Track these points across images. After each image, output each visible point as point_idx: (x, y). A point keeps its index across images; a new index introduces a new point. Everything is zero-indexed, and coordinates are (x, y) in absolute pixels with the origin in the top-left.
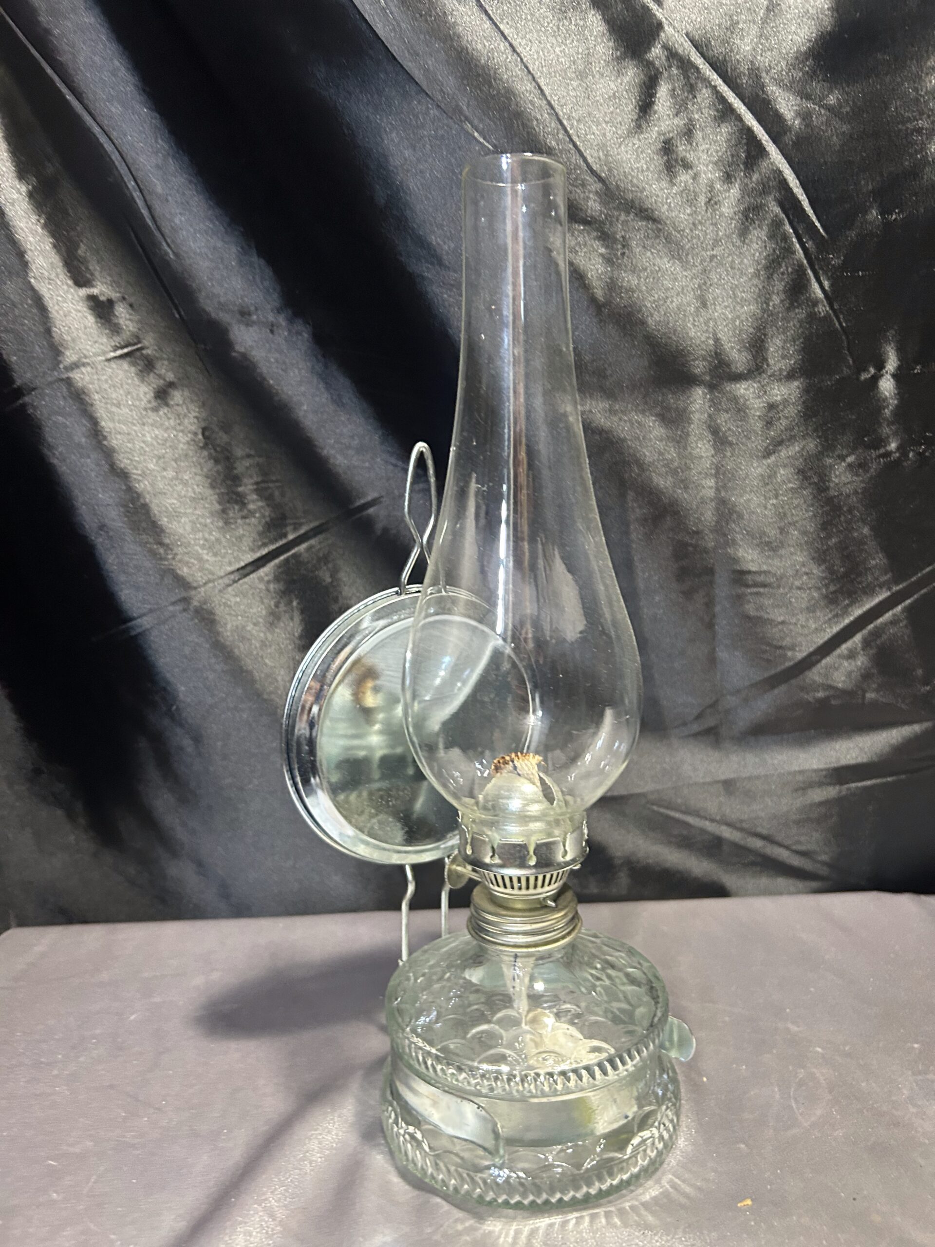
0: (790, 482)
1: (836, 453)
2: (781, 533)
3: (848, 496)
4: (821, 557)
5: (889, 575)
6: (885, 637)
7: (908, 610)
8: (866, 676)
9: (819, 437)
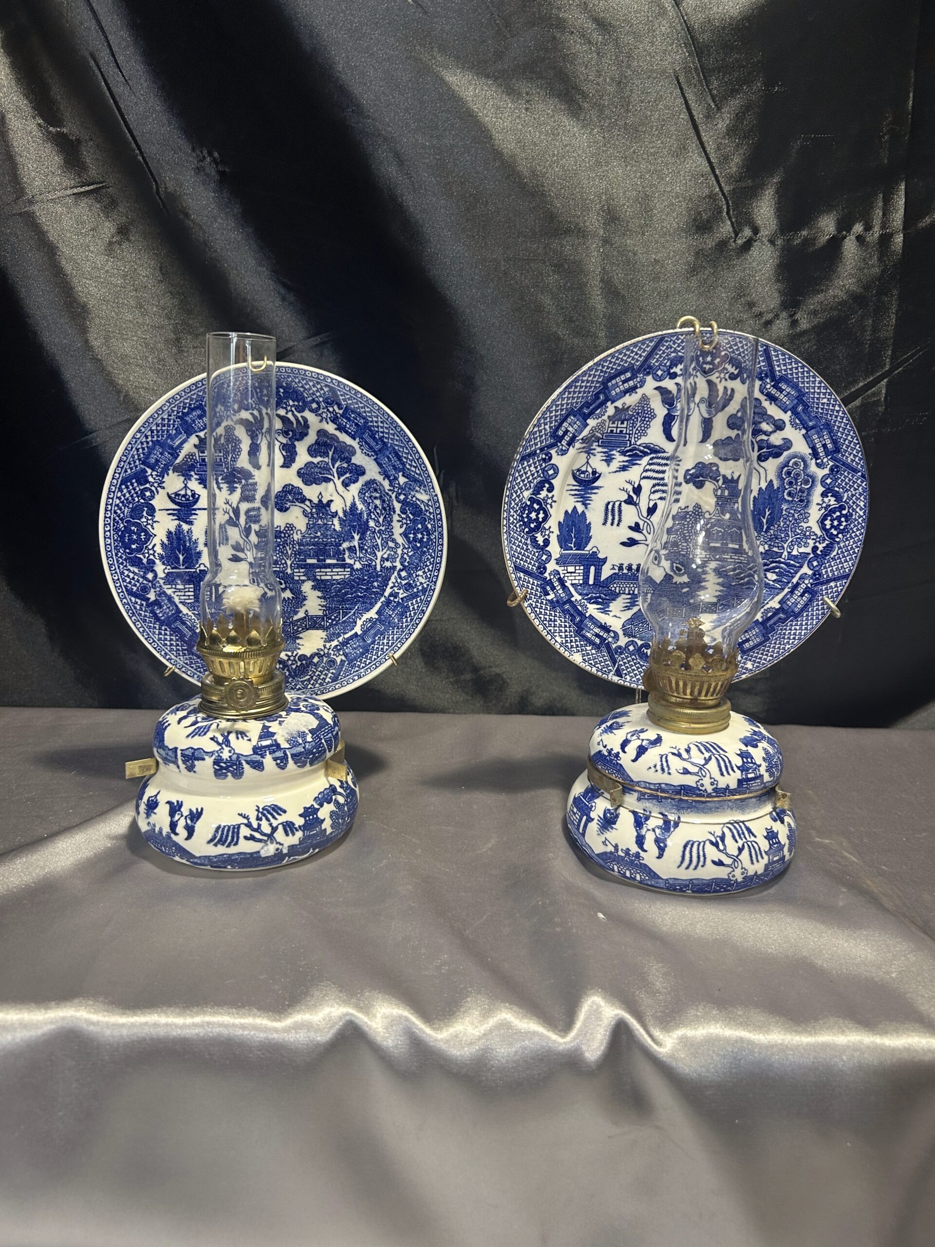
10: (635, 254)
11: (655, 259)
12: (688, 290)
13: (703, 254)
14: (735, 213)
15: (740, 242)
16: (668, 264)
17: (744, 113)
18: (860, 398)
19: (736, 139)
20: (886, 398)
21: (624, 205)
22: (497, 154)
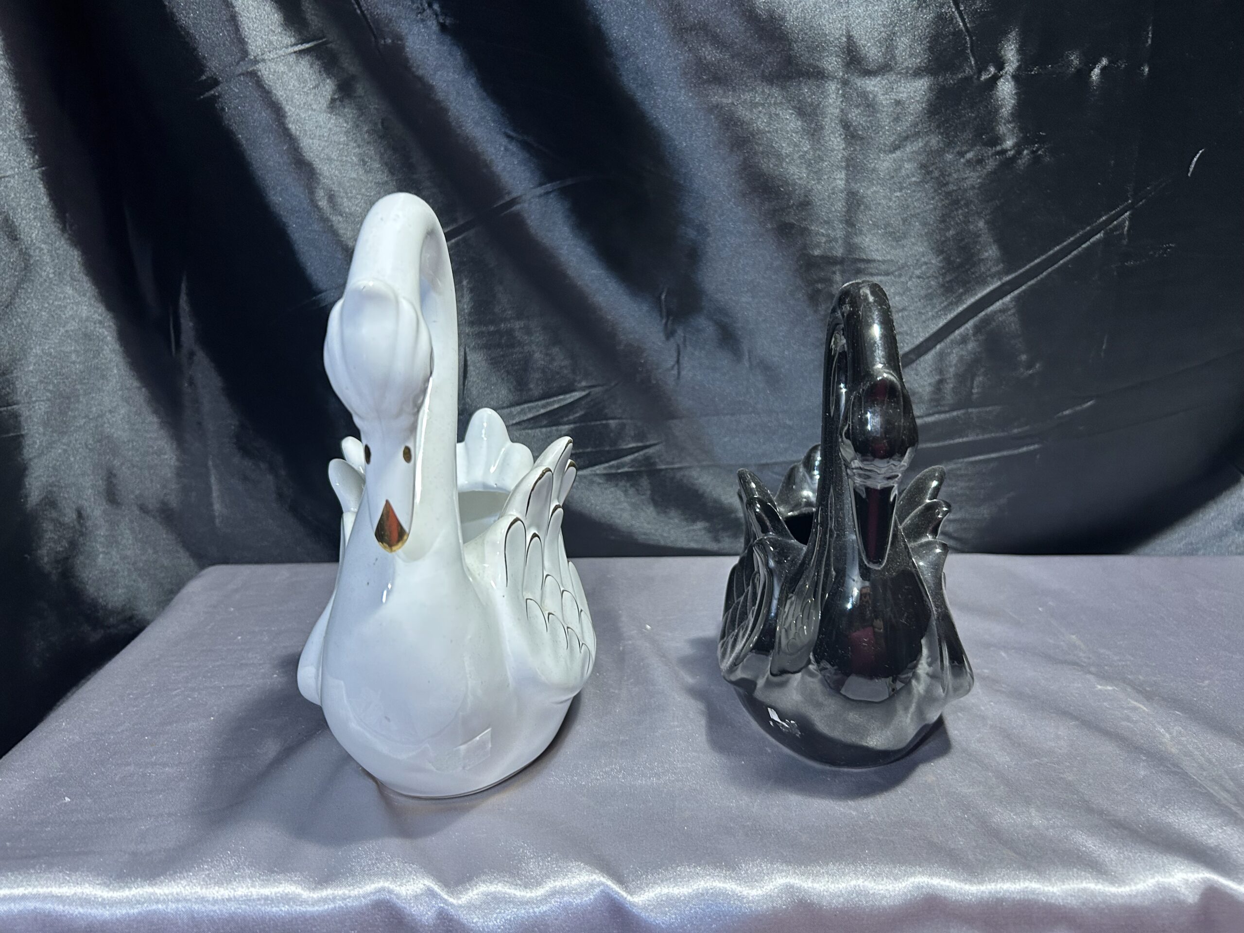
0: (914, 176)
1: (958, 149)
2: (904, 224)
3: (965, 190)
4: (940, 249)
5: (1001, 266)
6: (994, 324)
7: (1018, 299)
8: (976, 360)
9: (942, 134)
13: (944, 91)
14: (979, 48)
16: (908, 104)
18: (1103, 232)
20: (1128, 231)
21: (865, 46)
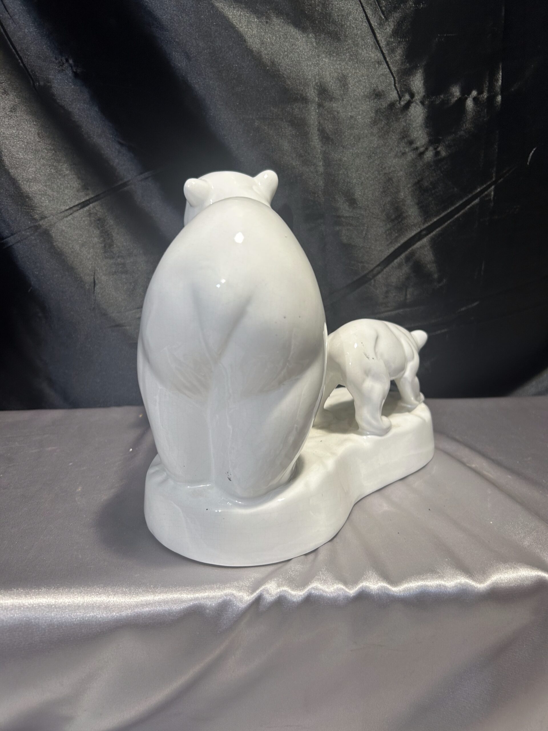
4: (383, 209)
5: (420, 219)
6: (417, 255)
7: (431, 240)
8: (408, 278)
9: (380, 137)
10: (338, 113)
11: (351, 116)
12: (372, 134)
13: (380, 112)
14: (399, 85)
15: (402, 103)
16: (359, 118)
17: (402, 22)
18: (479, 198)
19: (398, 38)
20: (494, 198)
21: (330, 82)
22: (249, 51)
